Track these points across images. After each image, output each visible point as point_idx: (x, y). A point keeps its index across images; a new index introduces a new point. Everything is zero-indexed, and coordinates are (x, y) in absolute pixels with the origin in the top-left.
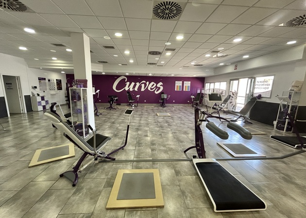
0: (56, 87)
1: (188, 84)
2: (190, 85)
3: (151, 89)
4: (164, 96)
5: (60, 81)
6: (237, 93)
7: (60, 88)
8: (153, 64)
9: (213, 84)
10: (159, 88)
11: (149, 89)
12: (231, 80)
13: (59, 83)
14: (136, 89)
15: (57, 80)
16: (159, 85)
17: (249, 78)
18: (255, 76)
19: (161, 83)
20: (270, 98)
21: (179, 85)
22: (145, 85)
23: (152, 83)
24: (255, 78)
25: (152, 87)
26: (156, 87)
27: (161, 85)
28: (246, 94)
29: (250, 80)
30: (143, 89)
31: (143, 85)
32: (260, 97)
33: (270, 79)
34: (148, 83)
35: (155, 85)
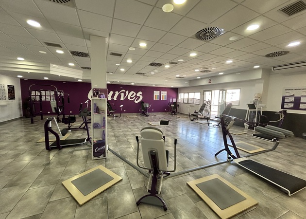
0: (7, 96)
1: (164, 94)
2: (166, 95)
3: (131, 98)
4: (146, 105)
5: (13, 87)
6: (211, 102)
7: (12, 97)
8: (141, 74)
9: (187, 94)
10: (139, 97)
11: (129, 98)
12: (204, 91)
13: (11, 89)
14: (115, 98)
15: (8, 86)
16: (138, 95)
17: (220, 90)
18: (226, 89)
19: (140, 93)
20: (239, 105)
21: (157, 94)
22: (125, 94)
23: (132, 92)
24: (226, 90)
25: (132, 97)
26: (136, 96)
27: (141, 95)
28: (219, 103)
29: (221, 92)
30: (122, 99)
31: (122, 95)
32: (231, 105)
33: (237, 92)
34: (127, 92)
35: (135, 94)
